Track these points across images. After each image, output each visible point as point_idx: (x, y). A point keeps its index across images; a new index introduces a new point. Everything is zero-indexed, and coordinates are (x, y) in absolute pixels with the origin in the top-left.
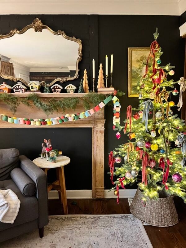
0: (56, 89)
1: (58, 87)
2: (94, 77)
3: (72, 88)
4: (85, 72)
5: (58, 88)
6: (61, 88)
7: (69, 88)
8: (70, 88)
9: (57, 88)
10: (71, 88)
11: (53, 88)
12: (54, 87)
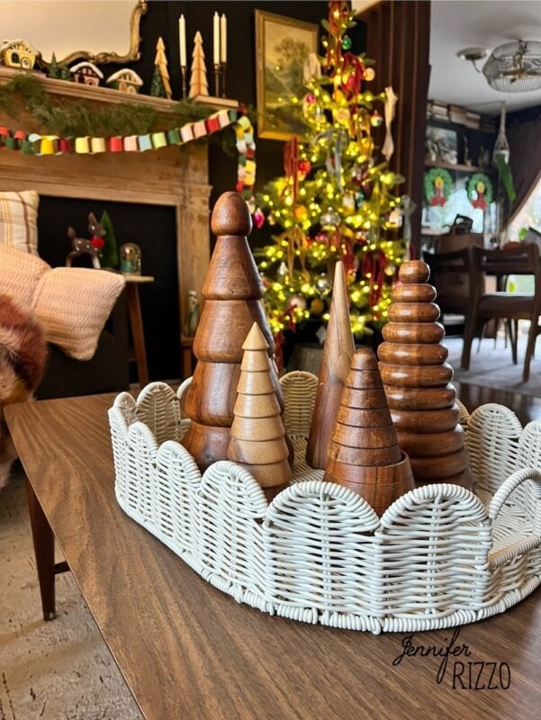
0: (87, 78)
1: (90, 72)
2: (183, 62)
3: (132, 82)
4: (161, 45)
5: (92, 76)
6: (101, 75)
7: (122, 80)
8: (125, 78)
9: (87, 75)
10: (128, 81)
11: (76, 72)
12: (81, 69)
